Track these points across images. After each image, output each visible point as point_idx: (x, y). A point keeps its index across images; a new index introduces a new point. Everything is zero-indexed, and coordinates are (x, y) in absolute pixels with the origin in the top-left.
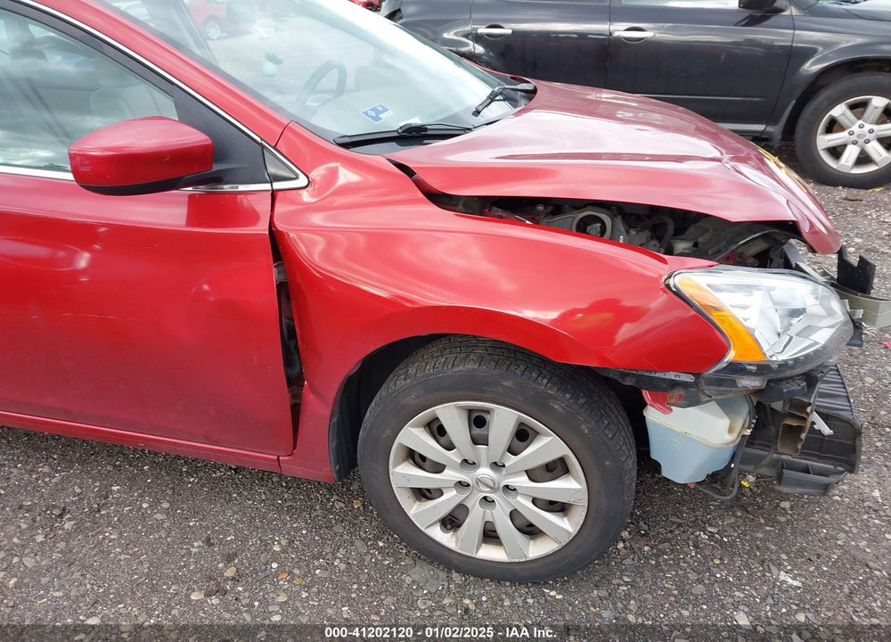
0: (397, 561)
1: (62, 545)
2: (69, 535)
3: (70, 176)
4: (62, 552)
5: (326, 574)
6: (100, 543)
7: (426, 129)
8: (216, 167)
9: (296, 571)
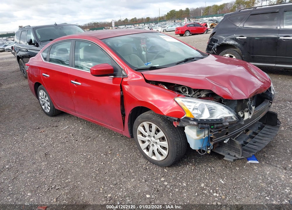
0: (140, 157)
1: (87, 142)
2: (89, 141)
3: (90, 72)
4: (86, 143)
5: (125, 156)
6: (92, 143)
7: (156, 67)
8: (114, 73)
9: (121, 155)
